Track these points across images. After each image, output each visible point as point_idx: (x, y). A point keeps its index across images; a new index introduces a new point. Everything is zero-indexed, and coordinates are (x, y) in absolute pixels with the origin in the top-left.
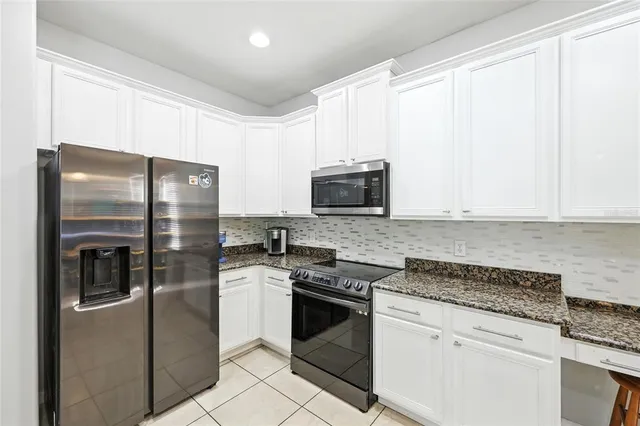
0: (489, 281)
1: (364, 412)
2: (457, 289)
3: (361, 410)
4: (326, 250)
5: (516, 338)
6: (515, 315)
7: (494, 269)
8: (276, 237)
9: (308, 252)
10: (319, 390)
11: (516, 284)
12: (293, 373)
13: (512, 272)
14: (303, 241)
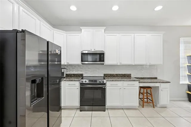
0: (121, 76)
1: (105, 111)
2: (116, 79)
3: (104, 111)
4: (80, 74)
5: (133, 85)
6: (134, 81)
7: (122, 74)
8: (63, 71)
9: (73, 75)
10: (91, 112)
11: (125, 76)
12: (80, 111)
13: (124, 74)
14: (70, 72)
